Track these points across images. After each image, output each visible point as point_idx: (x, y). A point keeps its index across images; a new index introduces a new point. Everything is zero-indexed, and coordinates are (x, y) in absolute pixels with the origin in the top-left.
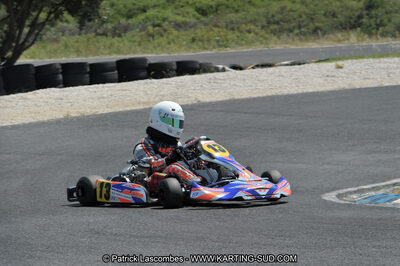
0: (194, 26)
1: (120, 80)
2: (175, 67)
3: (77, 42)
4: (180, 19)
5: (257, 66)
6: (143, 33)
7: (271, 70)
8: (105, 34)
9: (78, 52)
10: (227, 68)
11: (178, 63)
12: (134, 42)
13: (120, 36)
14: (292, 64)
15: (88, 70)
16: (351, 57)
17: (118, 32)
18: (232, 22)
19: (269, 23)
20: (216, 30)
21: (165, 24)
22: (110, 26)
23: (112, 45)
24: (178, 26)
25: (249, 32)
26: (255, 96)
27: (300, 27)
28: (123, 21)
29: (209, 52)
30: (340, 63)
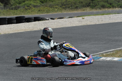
0: (39, 6)
1: (17, 23)
2: (33, 19)
3: (4, 11)
4: (35, 4)
5: (58, 18)
6: (24, 9)
7: (62, 19)
8: (12, 9)
9: (4, 14)
10: (49, 19)
11: (34, 18)
12: (21, 11)
13: (17, 9)
14: (69, 18)
15: (7, 20)
16: (87, 16)
17: (16, 8)
18: (51, 5)
19: (62, 5)
20: (46, 7)
21: (31, 6)
22: (14, 6)
23: (14, 12)
24: (35, 6)
25: (56, 8)
26: (58, 27)
27: (72, 6)
28: (18, 5)
29: (44, 14)
30: (83, 17)
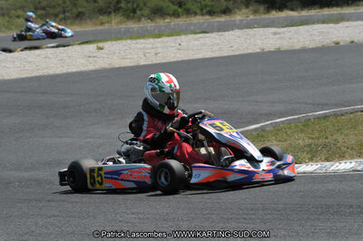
5: (25, 49)
7: (37, 52)
14: (57, 47)
16: (111, 39)
18: (2, 9)
19: (36, 9)
25: (18, 17)
26: (24, 76)
27: (64, 12)
30: (100, 45)
